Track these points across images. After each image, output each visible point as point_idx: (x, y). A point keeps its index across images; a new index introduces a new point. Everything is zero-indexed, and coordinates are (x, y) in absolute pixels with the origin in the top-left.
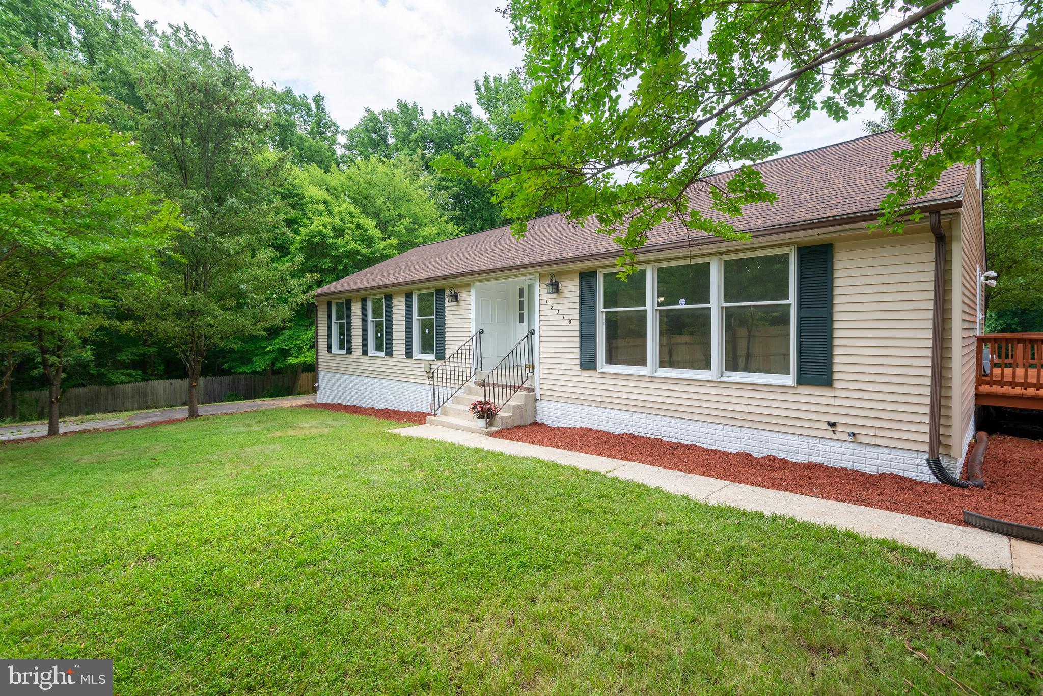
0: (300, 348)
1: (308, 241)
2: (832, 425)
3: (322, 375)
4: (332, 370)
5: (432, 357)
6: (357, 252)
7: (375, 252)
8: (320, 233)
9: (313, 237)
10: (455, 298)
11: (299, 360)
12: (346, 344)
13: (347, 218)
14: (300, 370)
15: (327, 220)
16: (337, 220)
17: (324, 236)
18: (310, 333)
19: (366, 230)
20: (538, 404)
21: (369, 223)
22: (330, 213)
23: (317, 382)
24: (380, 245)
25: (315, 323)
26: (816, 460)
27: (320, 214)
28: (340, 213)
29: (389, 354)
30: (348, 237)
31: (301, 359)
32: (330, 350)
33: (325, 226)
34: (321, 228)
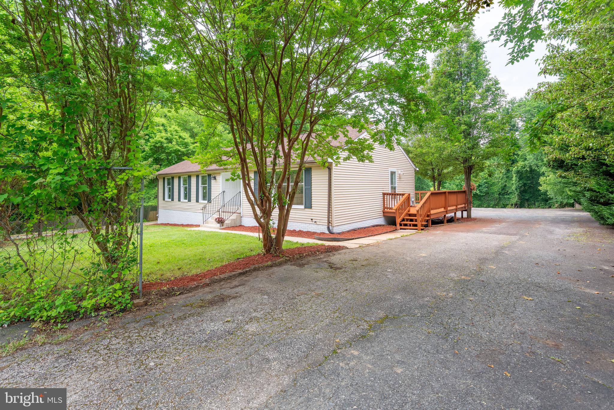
0: (149, 198)
1: (154, 146)
2: (312, 219)
3: (160, 211)
4: (165, 208)
5: (206, 202)
6: (179, 151)
7: (189, 150)
8: (160, 142)
9: (157, 143)
10: (215, 178)
11: (149, 204)
12: (171, 197)
13: (174, 133)
14: (149, 209)
15: (163, 134)
16: (169, 135)
17: (162, 143)
18: (154, 191)
19: (184, 139)
20: (242, 218)
21: (186, 135)
22: (166, 130)
23: (158, 214)
24: (191, 147)
25: (157, 186)
26: (309, 230)
27: (160, 132)
28: (171, 131)
29: (190, 200)
30: (174, 143)
31: (150, 204)
32: (164, 199)
33: (162, 137)
34: (160, 139)
